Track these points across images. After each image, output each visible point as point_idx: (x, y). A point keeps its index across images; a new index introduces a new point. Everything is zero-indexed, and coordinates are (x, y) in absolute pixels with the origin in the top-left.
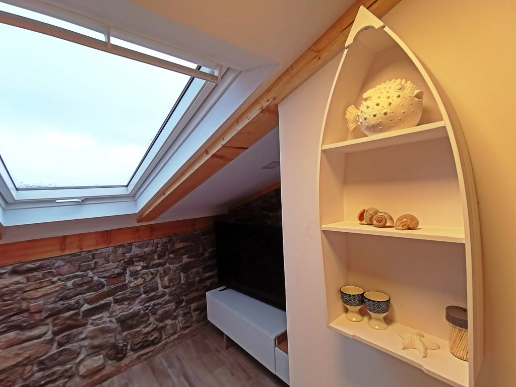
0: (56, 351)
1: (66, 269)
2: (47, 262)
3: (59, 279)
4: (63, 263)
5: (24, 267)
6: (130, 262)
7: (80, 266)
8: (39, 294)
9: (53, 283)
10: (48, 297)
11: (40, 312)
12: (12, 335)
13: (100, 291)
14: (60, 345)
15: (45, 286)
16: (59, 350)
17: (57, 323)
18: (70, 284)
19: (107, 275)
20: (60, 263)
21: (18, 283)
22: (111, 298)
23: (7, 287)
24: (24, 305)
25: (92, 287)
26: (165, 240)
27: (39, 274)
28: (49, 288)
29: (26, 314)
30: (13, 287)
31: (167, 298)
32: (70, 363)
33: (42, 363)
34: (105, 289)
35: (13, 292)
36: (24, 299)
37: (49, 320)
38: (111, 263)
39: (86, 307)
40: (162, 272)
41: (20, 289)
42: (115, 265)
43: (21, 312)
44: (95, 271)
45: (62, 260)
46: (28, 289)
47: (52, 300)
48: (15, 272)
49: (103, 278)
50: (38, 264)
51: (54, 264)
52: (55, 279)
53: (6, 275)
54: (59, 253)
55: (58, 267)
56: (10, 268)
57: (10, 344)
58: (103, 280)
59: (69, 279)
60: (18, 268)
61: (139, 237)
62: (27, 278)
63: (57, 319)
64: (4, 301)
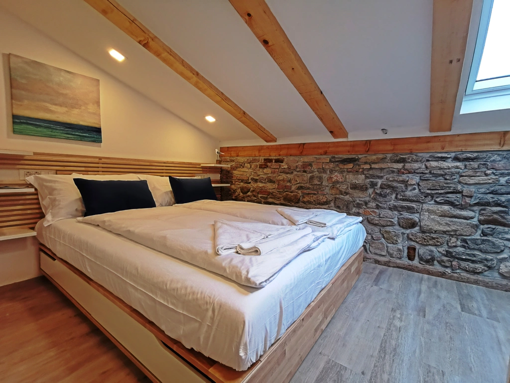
0: (479, 237)
1: (501, 164)
2: (484, 155)
3: (493, 173)
4: (499, 158)
5: (464, 156)
8: (472, 182)
9: (486, 175)
10: (479, 186)
11: (471, 197)
12: (446, 208)
14: (484, 234)
15: (479, 176)
16: (483, 238)
17: (483, 213)
18: (503, 180)
20: (495, 157)
21: (457, 167)
23: (449, 169)
24: (459, 187)
27: (475, 164)
28: (482, 179)
29: (459, 195)
30: (453, 170)
32: (490, 255)
33: (465, 241)
35: (452, 174)
36: (460, 182)
37: (476, 208)
41: (458, 173)
43: (456, 192)
45: (499, 155)
46: (464, 174)
47: (483, 190)
48: (456, 159)
50: (475, 155)
51: (490, 157)
52: (489, 172)
53: (450, 160)
54: (497, 148)
55: (494, 161)
56: (453, 155)
57: (443, 215)
59: (502, 175)
60: (458, 156)
62: (466, 166)
63: (484, 210)
64: (446, 179)
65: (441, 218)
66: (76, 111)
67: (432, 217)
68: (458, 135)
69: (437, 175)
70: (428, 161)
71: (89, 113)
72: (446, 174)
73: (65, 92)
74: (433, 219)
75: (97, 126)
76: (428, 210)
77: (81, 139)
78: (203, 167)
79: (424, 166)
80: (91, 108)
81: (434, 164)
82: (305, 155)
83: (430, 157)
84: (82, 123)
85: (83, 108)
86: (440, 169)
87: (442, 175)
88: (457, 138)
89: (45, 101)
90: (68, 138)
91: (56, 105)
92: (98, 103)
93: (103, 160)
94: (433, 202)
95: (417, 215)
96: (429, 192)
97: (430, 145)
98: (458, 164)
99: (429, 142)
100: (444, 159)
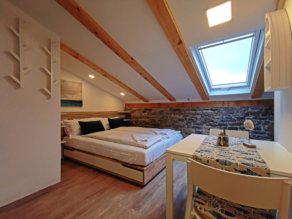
1: (223, 112)
3: (222, 115)
4: (223, 110)
5: (213, 109)
6: (248, 114)
7: (228, 112)
8: (216, 117)
9: (220, 115)
10: (218, 119)
11: (216, 123)
12: (210, 127)
13: (234, 122)
18: (224, 117)
19: (237, 117)
20: (222, 109)
21: (212, 113)
22: (238, 127)
24: (213, 119)
25: (232, 120)
26: (266, 108)
27: (216, 112)
28: (219, 117)
29: (213, 122)
30: (211, 113)
31: (266, 135)
34: (236, 122)
35: (210, 115)
36: (213, 118)
37: (218, 126)
38: (239, 113)
39: (229, 126)
40: (264, 122)
41: (212, 114)
42: (240, 114)
43: (212, 121)
44: (233, 115)
45: (223, 109)
47: (219, 120)
48: (211, 110)
49: (236, 118)
50: (216, 108)
51: (220, 109)
52: (220, 114)
53: (209, 110)
54: (221, 106)
55: (221, 110)
56: (210, 108)
58: (236, 119)
59: (224, 115)
61: (252, 105)
62: (214, 112)
63: (220, 127)
64: (209, 117)
66: (75, 96)
67: (206, 130)
68: (211, 102)
69: (206, 115)
70: (203, 110)
71: (79, 96)
72: (208, 115)
73: (71, 89)
74: (206, 131)
75: (81, 100)
76: (205, 128)
77: (76, 106)
78: (118, 113)
79: (202, 112)
80: (79, 94)
81: (205, 111)
82: (161, 108)
83: (204, 109)
84: (76, 100)
85: (77, 94)
86: (207, 113)
87: (207, 115)
88: (211, 103)
89: (66, 94)
90: (72, 106)
91: (69, 94)
92: (81, 92)
93: (83, 113)
94: (205, 125)
95: (201, 130)
96: (204, 121)
97: (203, 105)
98: (212, 111)
99: (203, 104)
100: (207, 110)
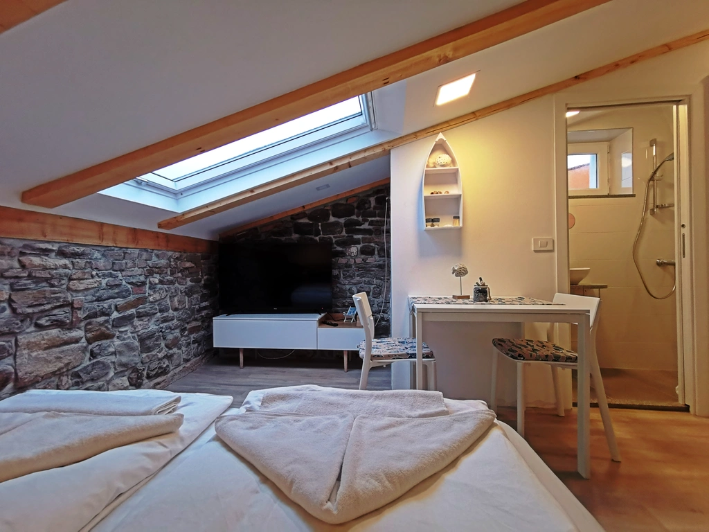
0: (88, 363)
1: (101, 263)
2: (88, 250)
3: (97, 274)
5: (71, 249)
6: (151, 273)
7: (113, 263)
8: (82, 287)
9: (92, 277)
10: (86, 293)
12: (54, 332)
13: (127, 300)
14: (93, 355)
15: (87, 279)
16: (92, 362)
17: (90, 329)
18: (104, 282)
19: (134, 281)
20: (97, 255)
21: (65, 267)
22: (133, 311)
23: (56, 269)
24: (69, 297)
25: (122, 292)
26: (177, 254)
27: (81, 262)
28: (89, 282)
29: (67, 309)
30: (61, 271)
31: (175, 322)
32: (101, 379)
33: (77, 375)
34: (132, 298)
35: (60, 278)
36: (68, 289)
37: (83, 324)
38: (136, 268)
39: (115, 315)
40: (173, 291)
41: (66, 275)
42: (140, 271)
44: (124, 273)
45: (99, 251)
46: (74, 277)
47: (90, 298)
48: (61, 254)
49: (129, 283)
50: (82, 249)
51: (93, 254)
52: (94, 273)
53: (53, 255)
54: (96, 242)
55: (96, 258)
56: (56, 246)
57: (52, 345)
58: (129, 286)
59: (104, 276)
60: (63, 249)
61: (159, 245)
62: (73, 264)
63: (90, 324)
64: (53, 286)
65: (47, 351)
67: (34, 354)
68: (61, 217)
69: (38, 280)
70: (22, 254)
72: (52, 278)
74: (36, 358)
76: (30, 346)
79: (16, 265)
81: (36, 260)
83: (25, 246)
86: (45, 268)
87: (46, 280)
88: (60, 222)
94: (32, 328)
95: (10, 360)
96: (30, 310)
97: (24, 225)
98: (66, 261)
99: (20, 220)
100: (46, 252)
